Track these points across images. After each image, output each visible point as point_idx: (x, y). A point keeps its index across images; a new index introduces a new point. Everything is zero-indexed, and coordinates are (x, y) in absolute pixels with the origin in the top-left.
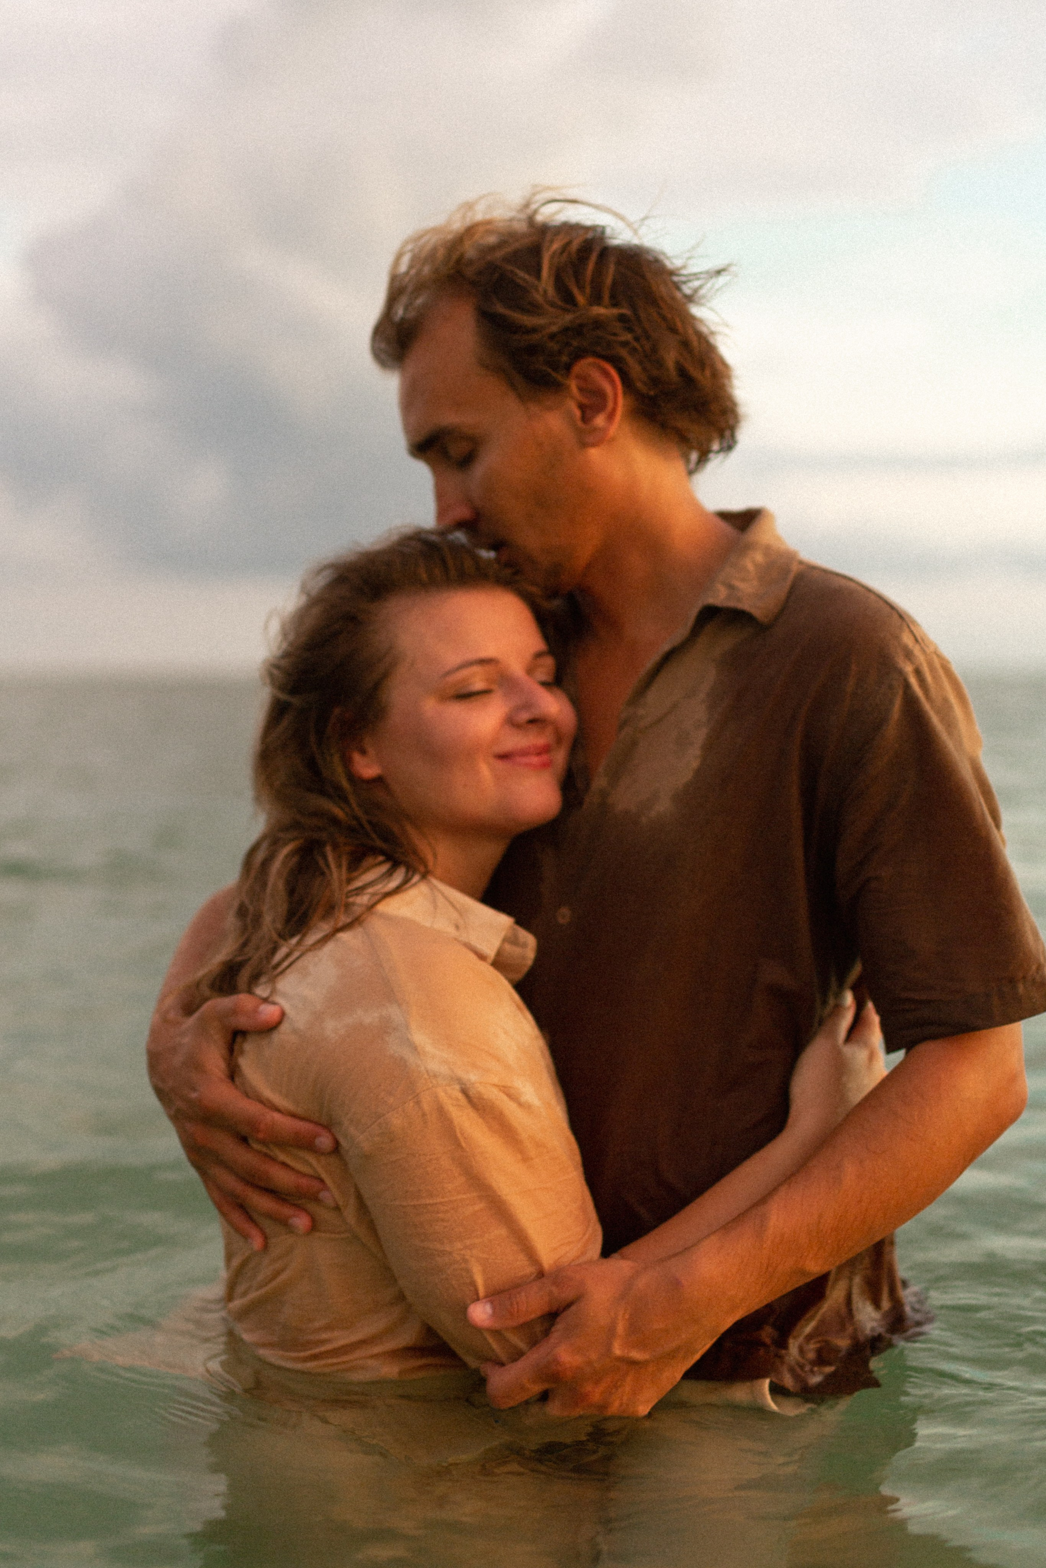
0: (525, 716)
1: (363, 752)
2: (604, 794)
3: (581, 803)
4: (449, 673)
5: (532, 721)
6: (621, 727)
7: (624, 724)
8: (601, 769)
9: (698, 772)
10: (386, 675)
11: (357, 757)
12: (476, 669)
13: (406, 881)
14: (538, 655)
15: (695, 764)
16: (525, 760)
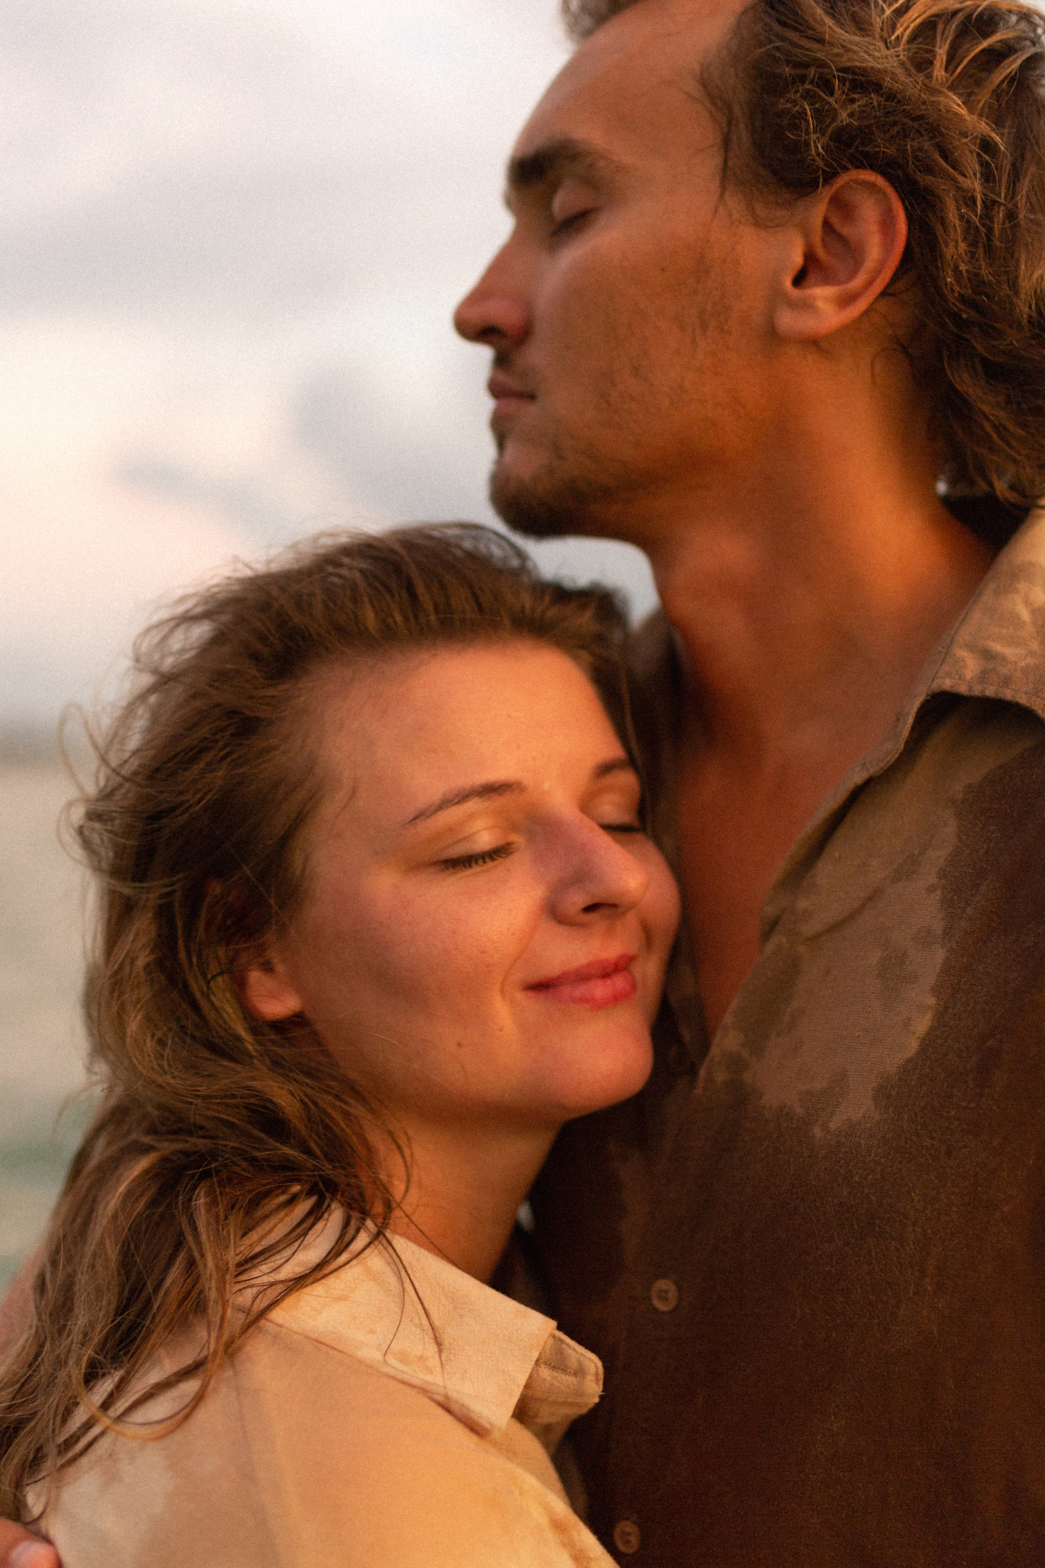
0: (577, 899)
1: (268, 968)
2: (736, 1064)
3: (693, 1071)
4: (421, 815)
5: (591, 908)
6: (766, 935)
7: (771, 927)
8: (728, 1019)
9: (928, 1043)
10: (300, 819)
11: (255, 976)
12: (472, 805)
13: (341, 1246)
14: (605, 769)
15: (923, 1024)
16: (581, 991)
